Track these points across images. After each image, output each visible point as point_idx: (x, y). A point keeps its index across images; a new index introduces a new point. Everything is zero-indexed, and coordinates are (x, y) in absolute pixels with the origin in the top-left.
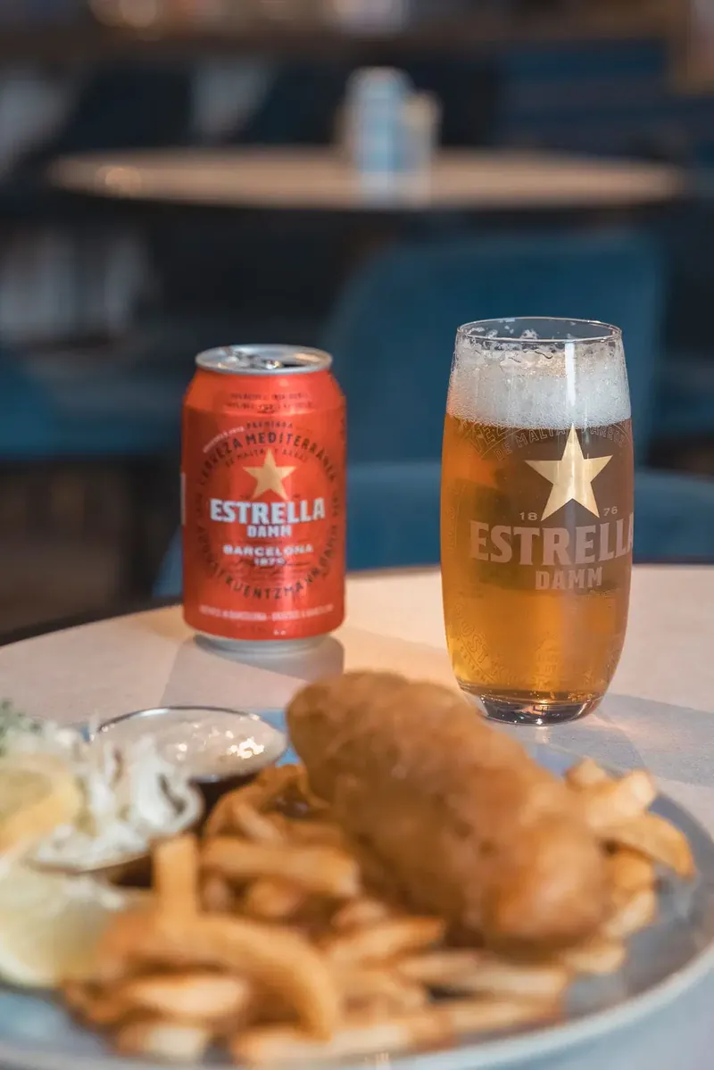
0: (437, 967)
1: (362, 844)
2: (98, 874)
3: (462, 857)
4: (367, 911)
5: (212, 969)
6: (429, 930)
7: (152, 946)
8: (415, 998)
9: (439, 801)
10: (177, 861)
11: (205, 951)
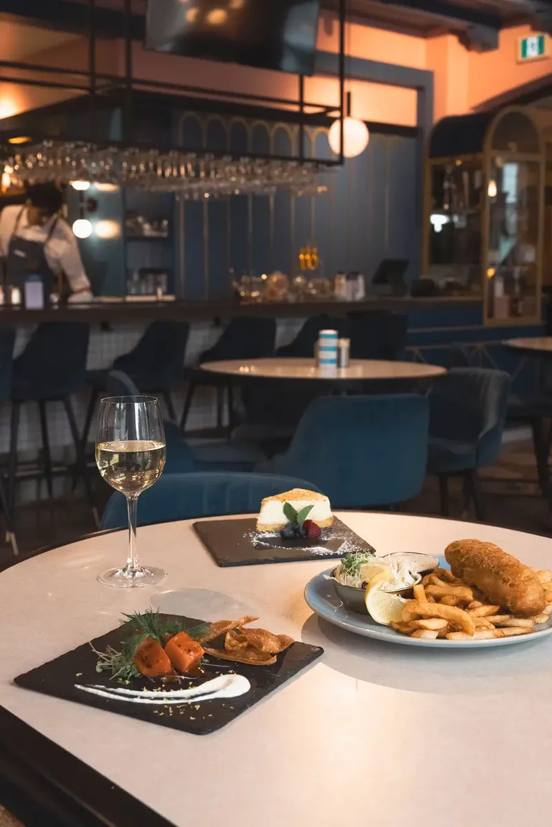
0: (498, 618)
1: (473, 587)
2: (398, 593)
3: (506, 588)
4: (477, 603)
5: (438, 617)
6: (496, 609)
7: (419, 611)
8: (493, 627)
9: (497, 573)
10: (419, 590)
11: (435, 613)
